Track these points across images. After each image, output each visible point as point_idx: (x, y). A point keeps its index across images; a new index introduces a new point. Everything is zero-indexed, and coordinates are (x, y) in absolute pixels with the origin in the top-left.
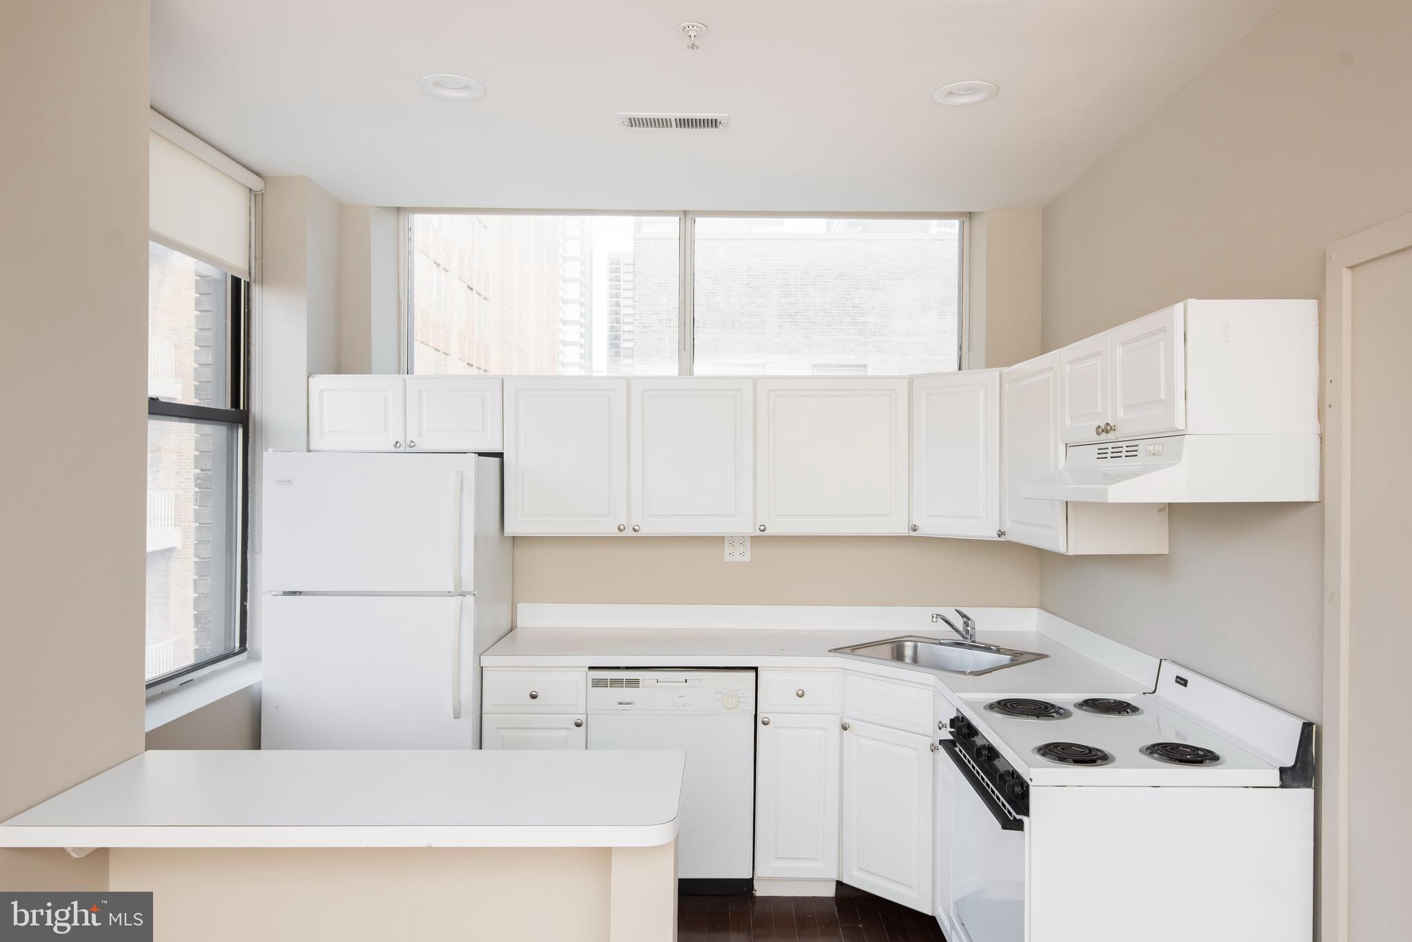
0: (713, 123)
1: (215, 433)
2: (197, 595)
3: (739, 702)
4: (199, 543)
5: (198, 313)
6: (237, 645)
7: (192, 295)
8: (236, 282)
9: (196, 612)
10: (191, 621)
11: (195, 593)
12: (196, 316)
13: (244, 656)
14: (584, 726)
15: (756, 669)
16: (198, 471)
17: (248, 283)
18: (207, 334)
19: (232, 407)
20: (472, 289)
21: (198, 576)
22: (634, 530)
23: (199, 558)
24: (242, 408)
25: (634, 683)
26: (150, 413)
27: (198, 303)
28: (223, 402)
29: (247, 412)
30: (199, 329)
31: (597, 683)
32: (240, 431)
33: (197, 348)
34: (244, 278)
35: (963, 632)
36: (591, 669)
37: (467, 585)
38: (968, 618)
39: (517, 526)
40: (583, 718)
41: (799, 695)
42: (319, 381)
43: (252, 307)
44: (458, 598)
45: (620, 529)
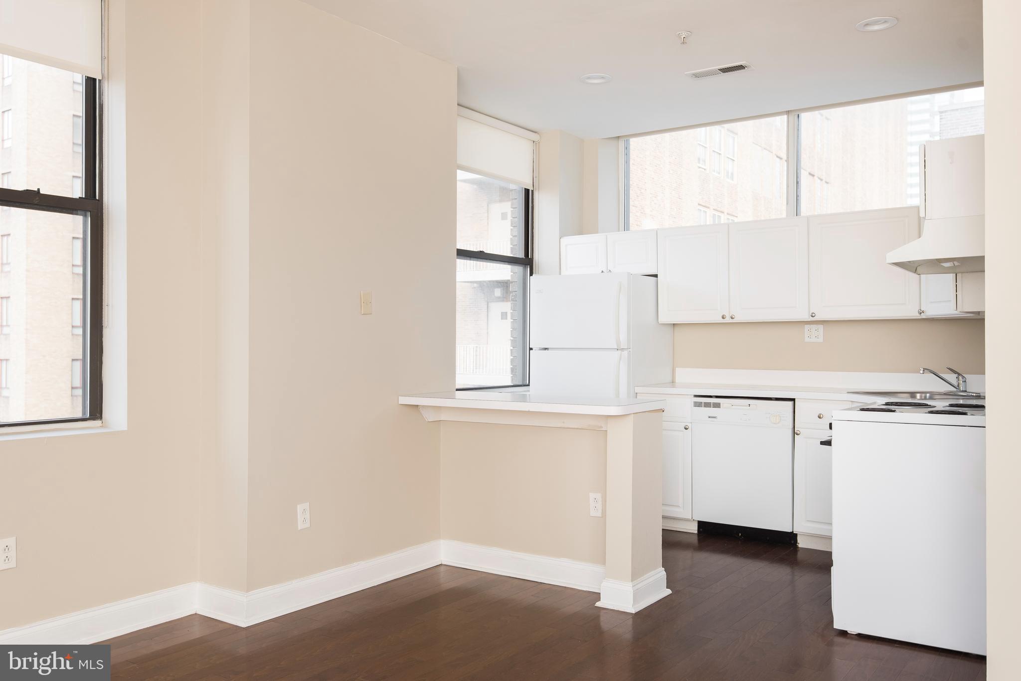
0: (741, 67)
1: (518, 269)
2: (512, 357)
3: (781, 420)
5: (512, 209)
6: (528, 382)
8: (527, 191)
9: (512, 366)
10: (509, 371)
11: (511, 356)
12: (512, 211)
14: (689, 430)
15: (793, 400)
17: (533, 191)
18: (516, 219)
19: (525, 256)
20: (813, 176)
21: (513, 347)
22: (732, 318)
23: (513, 338)
24: (530, 257)
25: (717, 405)
29: (532, 260)
30: (513, 218)
31: (698, 405)
32: (529, 267)
33: (512, 228)
34: (531, 189)
35: (956, 384)
36: (696, 396)
37: (624, 345)
38: (959, 374)
39: (664, 318)
40: (689, 425)
41: (819, 417)
42: (566, 240)
43: (534, 203)
44: (619, 352)
45: (723, 318)
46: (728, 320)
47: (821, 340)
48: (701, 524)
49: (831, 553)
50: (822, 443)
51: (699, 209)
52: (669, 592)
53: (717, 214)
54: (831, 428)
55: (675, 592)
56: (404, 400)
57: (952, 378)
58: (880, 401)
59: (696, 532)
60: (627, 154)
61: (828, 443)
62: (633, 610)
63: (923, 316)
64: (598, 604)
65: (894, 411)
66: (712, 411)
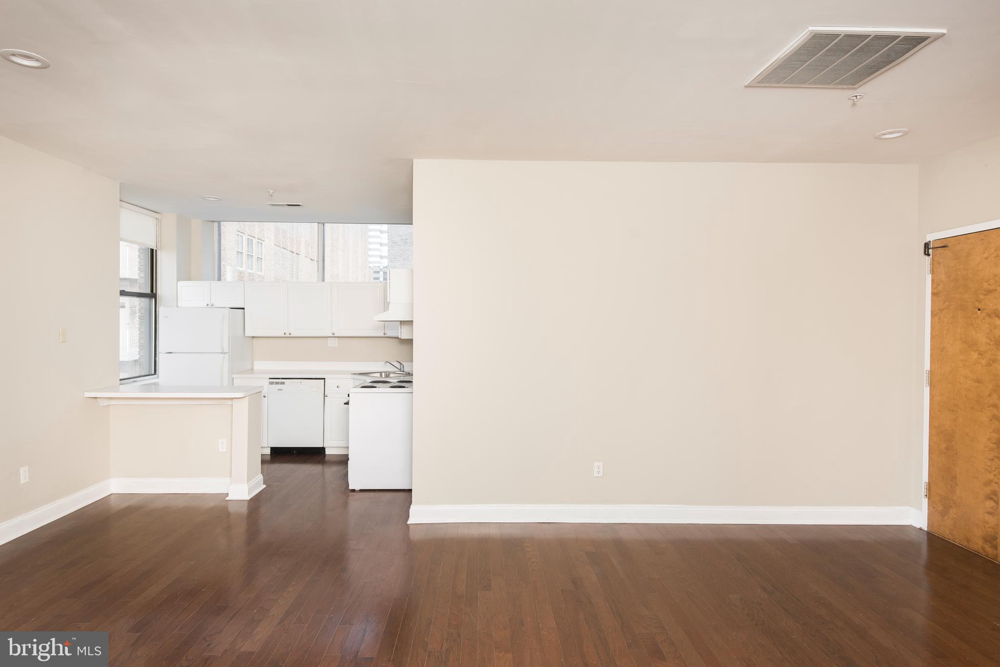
0: (299, 205)
1: (145, 301)
3: (318, 390)
4: (140, 338)
6: (153, 372)
7: (137, 253)
8: (152, 250)
13: (155, 376)
14: (266, 397)
15: (324, 379)
16: (140, 314)
19: (151, 293)
22: (290, 334)
24: (154, 293)
25: (283, 383)
26: (120, 295)
27: (139, 256)
28: (148, 291)
29: (156, 294)
31: (271, 383)
32: (154, 300)
34: (155, 249)
35: (400, 368)
36: (270, 378)
37: (226, 350)
38: (401, 364)
39: (249, 333)
40: (267, 395)
41: (338, 387)
42: (181, 283)
43: (158, 258)
44: (222, 354)
45: (285, 334)
46: (287, 335)
47: (336, 345)
48: (273, 449)
49: (348, 455)
50: (345, 404)
51: (238, 234)
52: (265, 486)
53: (250, 238)
54: (349, 396)
55: (268, 486)
56: (87, 394)
57: (398, 365)
58: (368, 380)
59: (270, 453)
60: (219, 230)
61: (347, 403)
62: (248, 499)
63: (386, 336)
64: (227, 499)
65: (376, 387)
66: (280, 387)
